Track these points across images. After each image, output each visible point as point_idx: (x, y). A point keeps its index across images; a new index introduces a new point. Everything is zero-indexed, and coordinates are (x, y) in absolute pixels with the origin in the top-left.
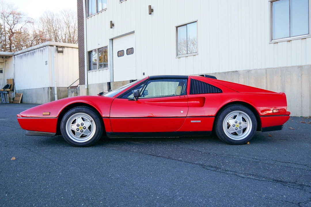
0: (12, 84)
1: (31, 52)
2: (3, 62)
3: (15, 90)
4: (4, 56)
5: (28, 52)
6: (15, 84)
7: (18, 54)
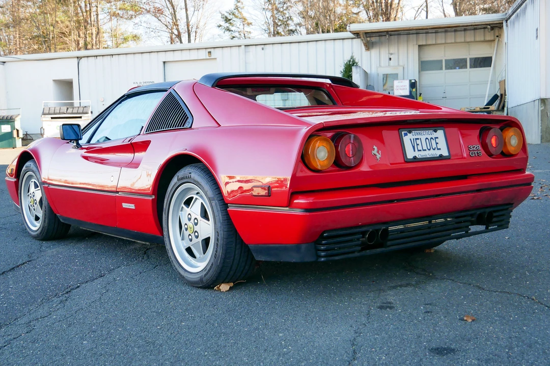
0: (503, 93)
1: (523, 6)
2: (492, 38)
3: (505, 109)
4: (489, 25)
5: (519, 10)
6: (507, 93)
7: (510, 17)
